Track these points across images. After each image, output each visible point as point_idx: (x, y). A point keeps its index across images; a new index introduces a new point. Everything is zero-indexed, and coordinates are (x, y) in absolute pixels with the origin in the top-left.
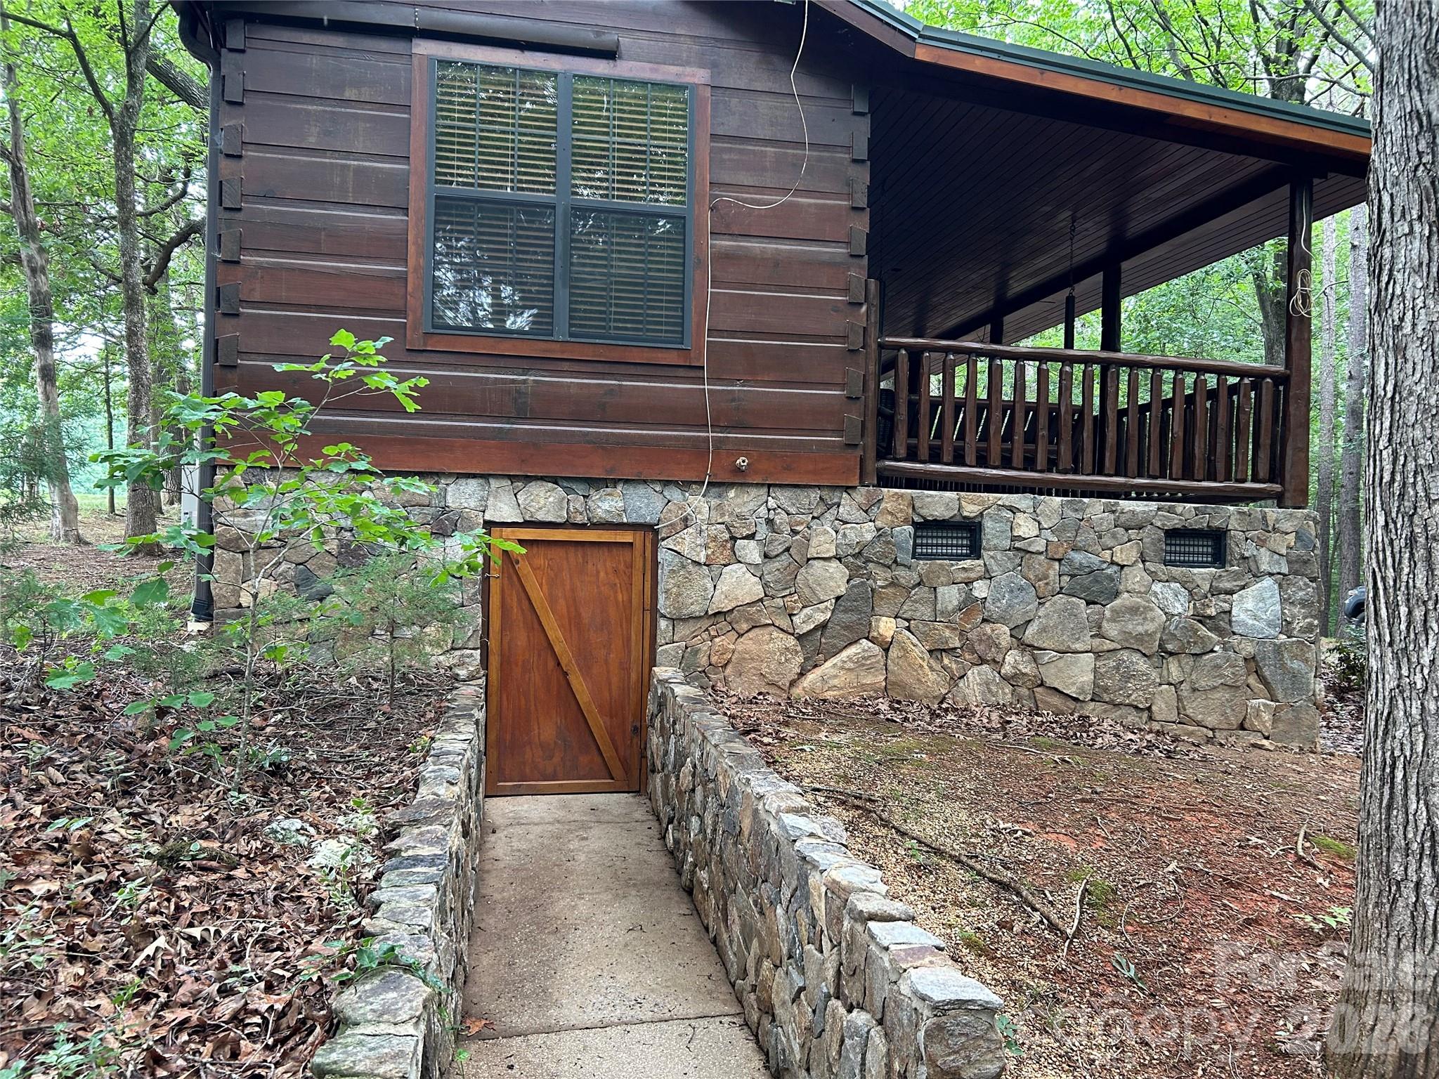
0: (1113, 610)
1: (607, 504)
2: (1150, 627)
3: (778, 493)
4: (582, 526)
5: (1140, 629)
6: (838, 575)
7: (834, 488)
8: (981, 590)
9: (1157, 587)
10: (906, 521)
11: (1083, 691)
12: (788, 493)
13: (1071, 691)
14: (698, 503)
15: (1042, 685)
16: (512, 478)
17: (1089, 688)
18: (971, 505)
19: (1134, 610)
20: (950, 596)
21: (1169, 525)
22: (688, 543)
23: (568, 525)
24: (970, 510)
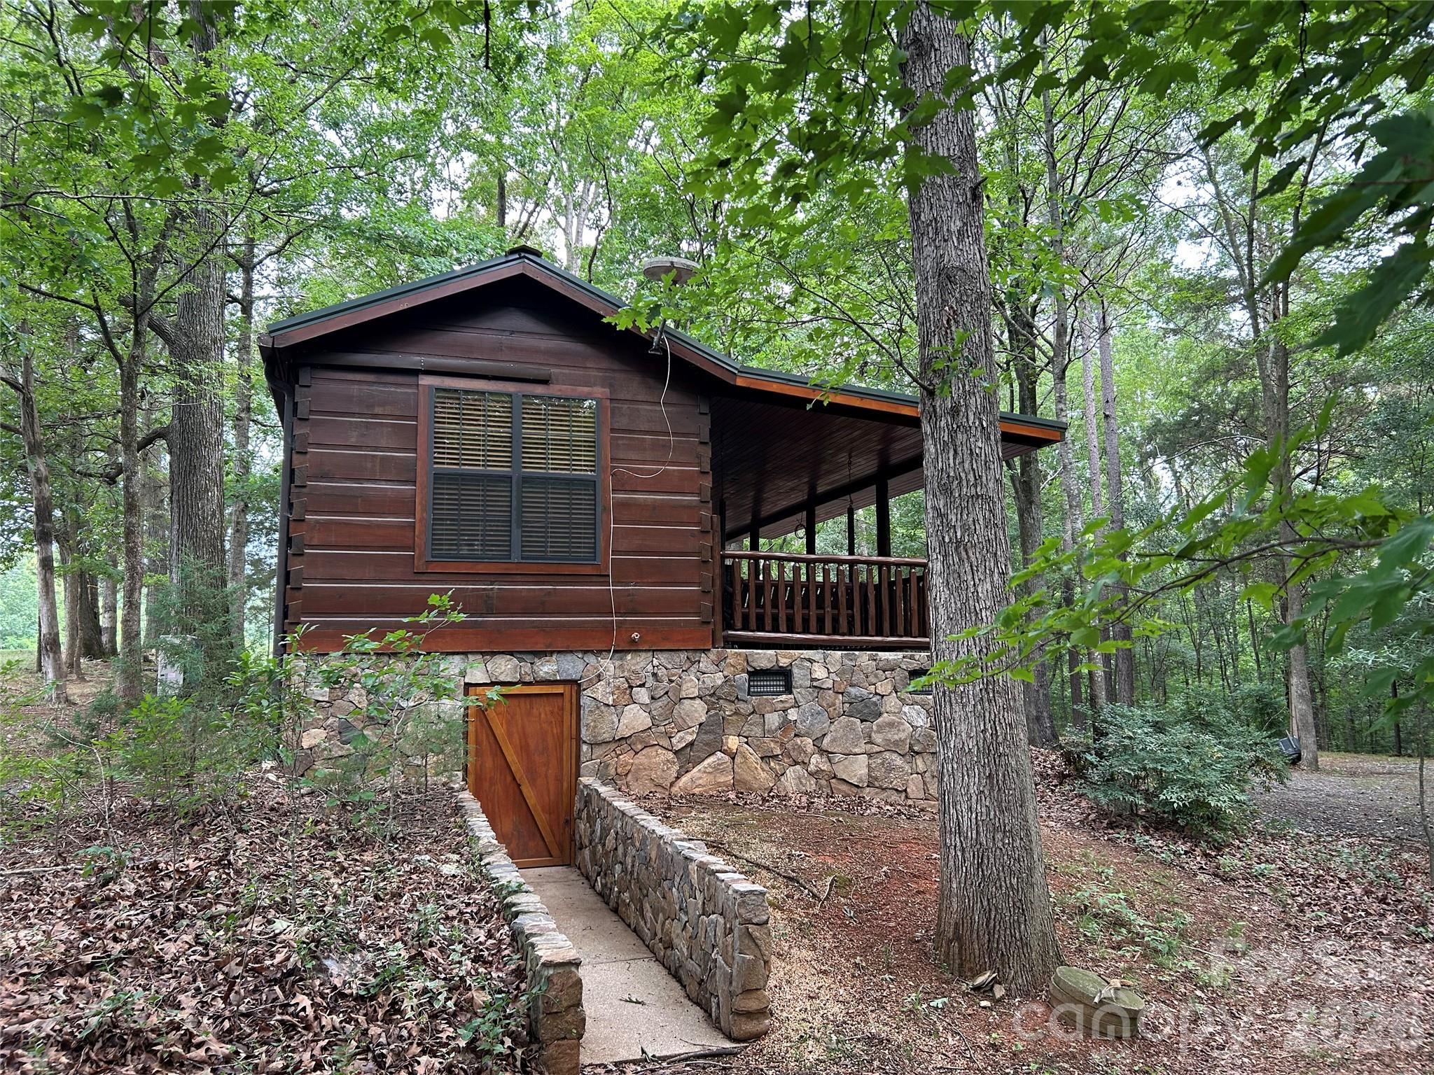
0: (878, 726)
1: (547, 668)
2: (903, 736)
3: (660, 655)
4: (529, 684)
5: (896, 737)
6: (700, 709)
7: (695, 650)
8: (793, 715)
9: (906, 709)
10: (743, 671)
11: (861, 780)
12: (666, 655)
13: (854, 781)
14: (608, 665)
15: (835, 777)
16: (483, 654)
17: (865, 778)
18: (784, 658)
19: (891, 725)
20: (773, 720)
21: (911, 668)
22: (601, 691)
23: (520, 682)
24: (784, 662)
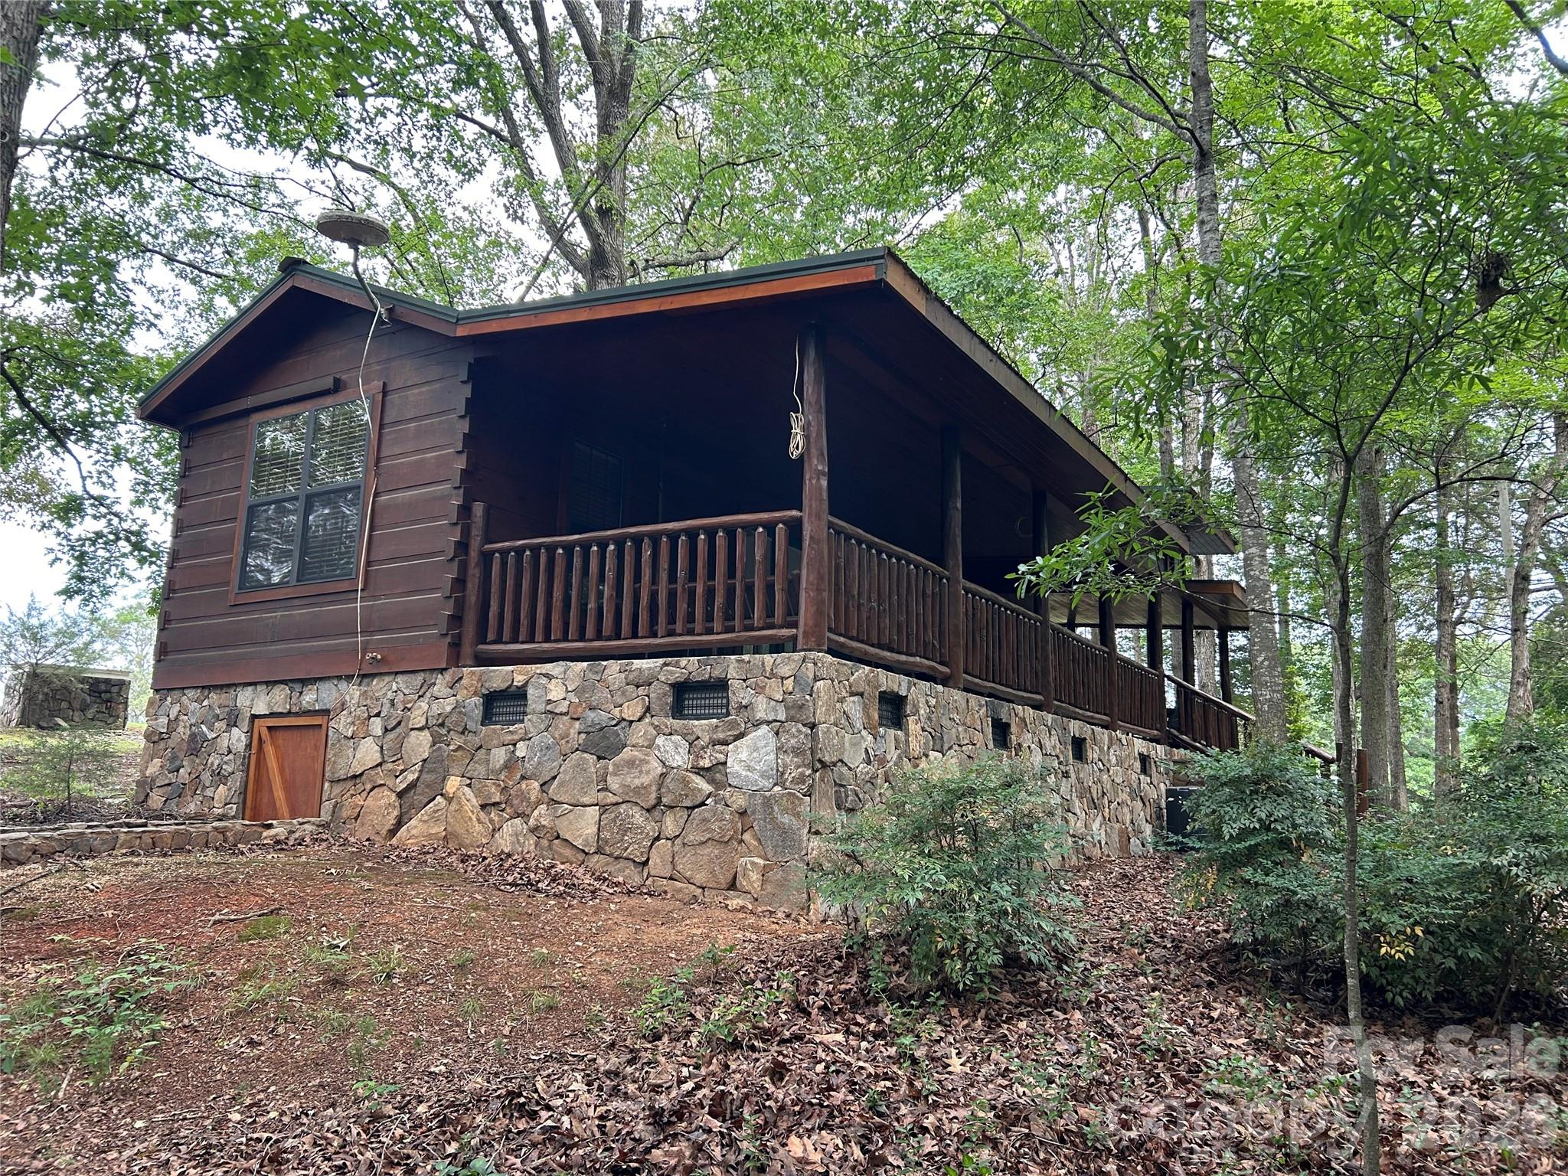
0: (614, 765)
1: (309, 698)
3: (400, 678)
4: (297, 714)
6: (424, 742)
7: (432, 670)
8: (521, 750)
9: (660, 741)
10: (475, 694)
12: (405, 677)
13: (578, 843)
14: (352, 693)
15: (558, 837)
16: (267, 683)
17: (593, 840)
18: (518, 675)
22: (342, 724)
23: (289, 713)
24: (519, 680)
